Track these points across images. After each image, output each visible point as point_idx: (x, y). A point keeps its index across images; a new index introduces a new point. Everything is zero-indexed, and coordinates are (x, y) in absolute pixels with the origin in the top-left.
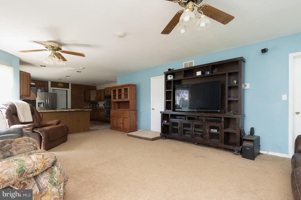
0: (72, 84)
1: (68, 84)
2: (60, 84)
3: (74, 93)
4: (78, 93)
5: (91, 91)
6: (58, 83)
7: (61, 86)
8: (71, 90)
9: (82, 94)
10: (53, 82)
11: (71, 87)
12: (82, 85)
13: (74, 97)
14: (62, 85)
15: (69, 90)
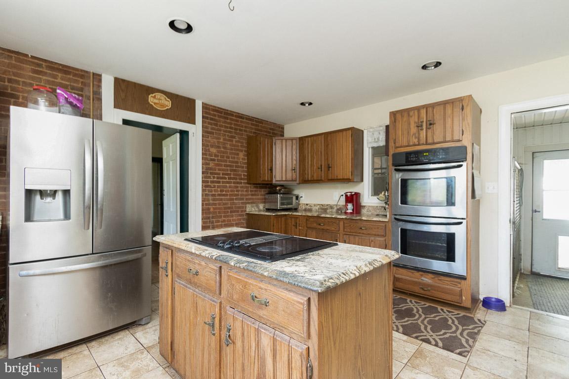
0: (205, 107)
1: (189, 103)
2: (158, 95)
3: (212, 146)
4: (228, 146)
5: (278, 142)
6: (150, 90)
7: (163, 106)
8: (203, 131)
9: (241, 155)
10: (123, 81)
11: (203, 117)
12: (240, 116)
13: (212, 165)
14: (168, 104)
15: (195, 131)
